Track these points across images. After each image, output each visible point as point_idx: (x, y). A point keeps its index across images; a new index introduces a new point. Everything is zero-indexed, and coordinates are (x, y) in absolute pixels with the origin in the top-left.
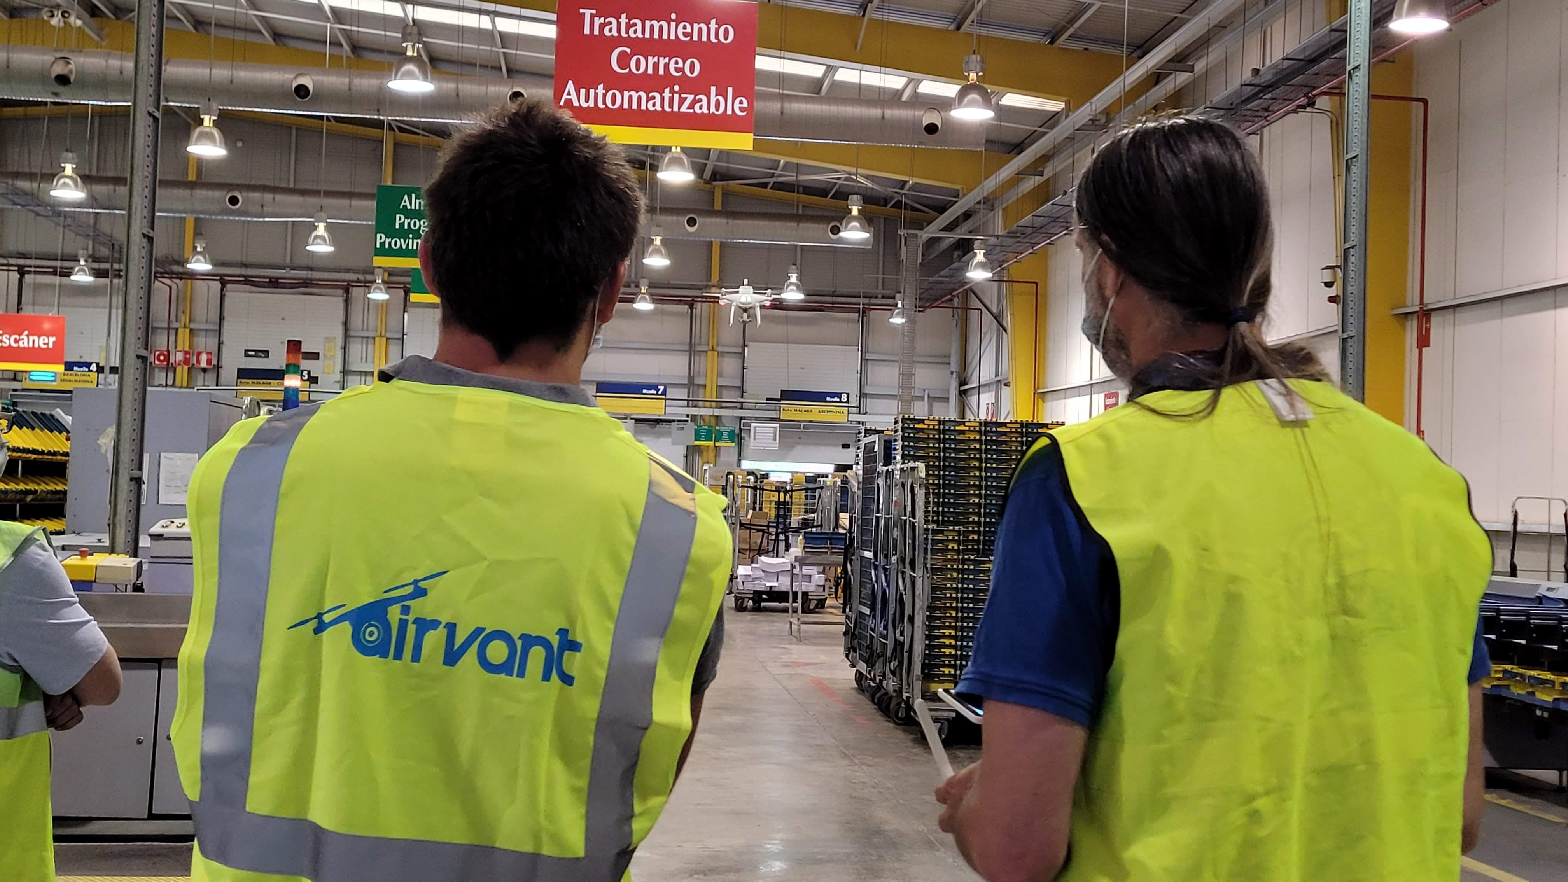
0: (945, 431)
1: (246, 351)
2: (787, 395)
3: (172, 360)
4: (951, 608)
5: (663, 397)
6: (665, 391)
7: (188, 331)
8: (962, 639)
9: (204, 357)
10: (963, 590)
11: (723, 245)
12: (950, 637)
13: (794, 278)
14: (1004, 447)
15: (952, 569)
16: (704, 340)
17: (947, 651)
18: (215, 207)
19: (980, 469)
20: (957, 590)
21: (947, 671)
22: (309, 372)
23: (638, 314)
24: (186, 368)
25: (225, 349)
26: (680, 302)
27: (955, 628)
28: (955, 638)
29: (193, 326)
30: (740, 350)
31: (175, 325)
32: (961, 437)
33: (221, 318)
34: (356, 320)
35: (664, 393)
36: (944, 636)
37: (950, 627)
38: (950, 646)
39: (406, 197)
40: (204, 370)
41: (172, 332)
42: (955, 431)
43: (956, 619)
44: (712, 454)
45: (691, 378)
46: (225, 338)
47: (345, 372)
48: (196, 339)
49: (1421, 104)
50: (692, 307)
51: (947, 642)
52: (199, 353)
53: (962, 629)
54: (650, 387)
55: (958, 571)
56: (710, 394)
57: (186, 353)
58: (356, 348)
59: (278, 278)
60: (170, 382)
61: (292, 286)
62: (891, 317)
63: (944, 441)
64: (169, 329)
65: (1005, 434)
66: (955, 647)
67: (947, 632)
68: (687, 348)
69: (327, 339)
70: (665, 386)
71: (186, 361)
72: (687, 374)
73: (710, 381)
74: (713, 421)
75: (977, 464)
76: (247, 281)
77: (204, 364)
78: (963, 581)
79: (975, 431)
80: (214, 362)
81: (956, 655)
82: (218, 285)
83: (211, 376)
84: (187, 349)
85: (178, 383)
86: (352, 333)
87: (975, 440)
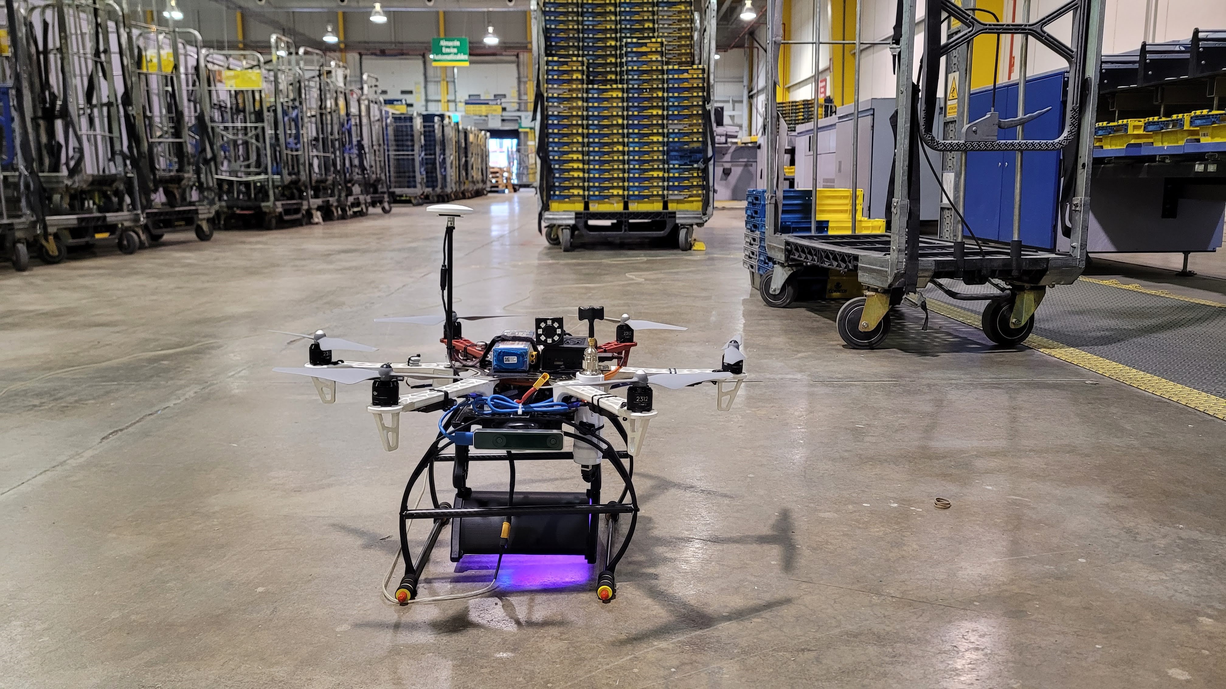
8: (589, 162)
17: (576, 174)
20: (582, 117)
21: (576, 192)
22: (408, 101)
27: (582, 153)
33: (360, 74)
34: (430, 73)
36: (572, 161)
43: (583, 144)
47: (427, 101)
51: (575, 166)
53: (589, 153)
55: (582, 99)
58: (431, 87)
67: (575, 157)
69: (416, 83)
78: (587, 109)
86: (429, 79)
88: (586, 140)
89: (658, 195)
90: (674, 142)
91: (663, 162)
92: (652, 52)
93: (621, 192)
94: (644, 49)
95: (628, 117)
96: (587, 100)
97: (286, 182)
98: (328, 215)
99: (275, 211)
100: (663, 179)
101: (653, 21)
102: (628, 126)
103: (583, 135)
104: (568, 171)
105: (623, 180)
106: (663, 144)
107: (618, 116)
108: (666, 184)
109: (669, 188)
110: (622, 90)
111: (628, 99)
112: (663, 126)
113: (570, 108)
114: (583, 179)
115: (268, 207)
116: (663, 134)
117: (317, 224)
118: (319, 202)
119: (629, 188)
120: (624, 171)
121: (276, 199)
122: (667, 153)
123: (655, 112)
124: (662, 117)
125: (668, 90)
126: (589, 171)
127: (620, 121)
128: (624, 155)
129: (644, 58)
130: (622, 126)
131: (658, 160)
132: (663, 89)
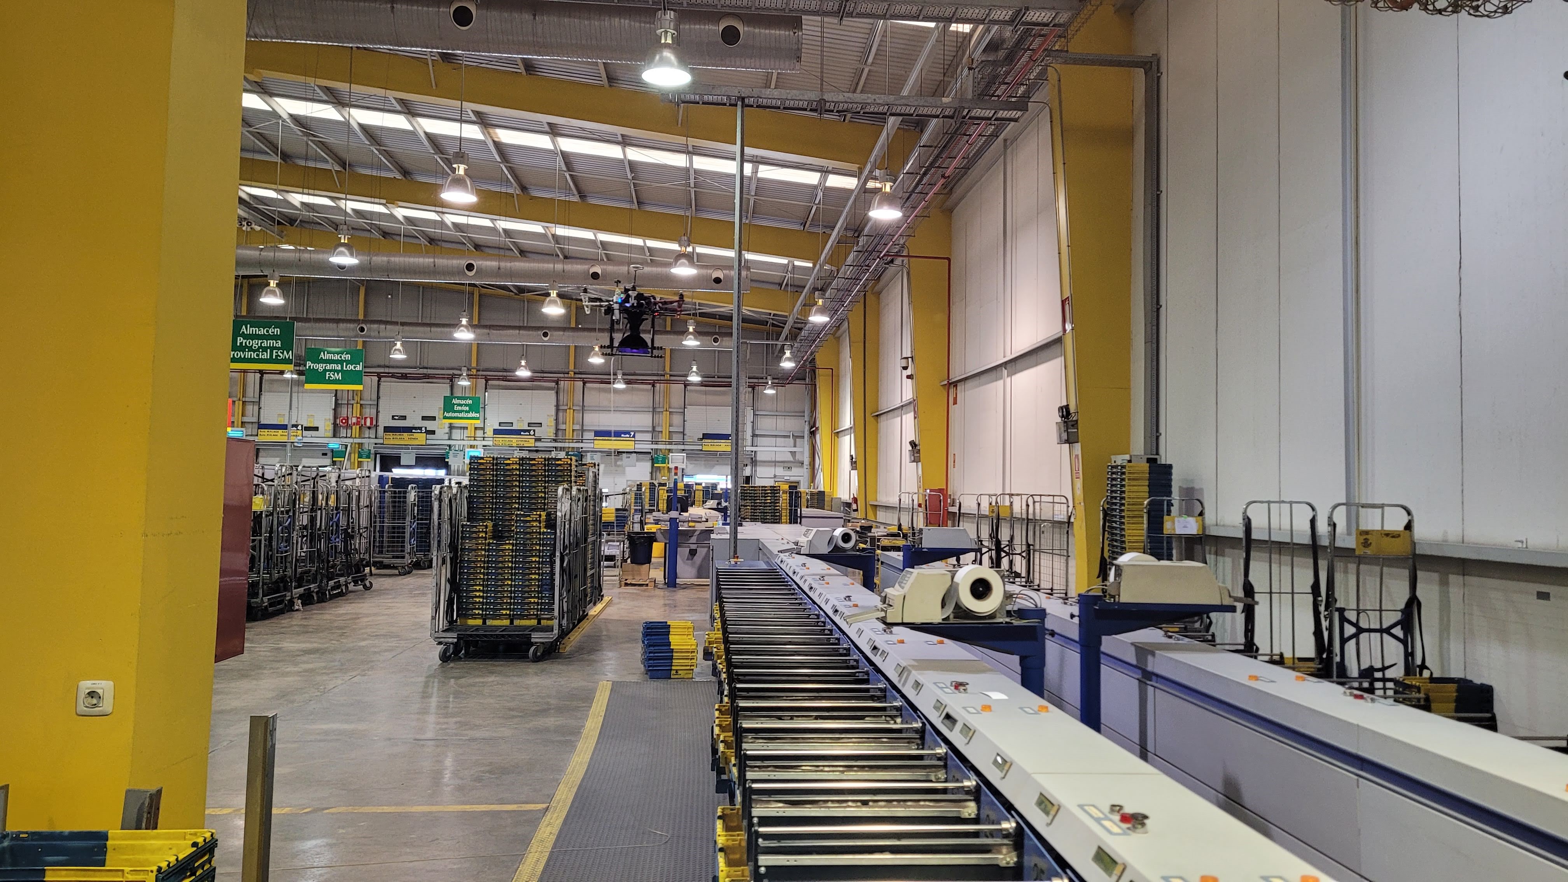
0: (497, 464)
1: (393, 416)
2: (706, 436)
3: (350, 423)
4: (480, 573)
5: (633, 439)
6: (634, 435)
7: (359, 405)
8: (487, 592)
9: (368, 420)
10: (488, 562)
11: (671, 350)
12: (479, 591)
13: (695, 368)
14: (534, 473)
15: (481, 549)
16: (661, 406)
17: (477, 600)
18: (352, 334)
19: (519, 487)
20: (484, 562)
21: (477, 612)
22: (426, 428)
23: (616, 391)
24: (358, 427)
25: (380, 415)
26: (646, 384)
27: (483, 585)
28: (483, 591)
29: (362, 402)
30: (682, 411)
31: (352, 402)
32: (508, 467)
33: (378, 398)
35: (634, 436)
36: (476, 591)
37: (480, 585)
38: (479, 597)
39: (244, 327)
40: (369, 428)
41: (350, 406)
42: (504, 463)
43: (484, 580)
44: (666, 471)
45: (654, 427)
46: (380, 409)
47: (451, 428)
48: (364, 410)
49: (947, 261)
50: (653, 386)
51: (478, 594)
52: (366, 418)
53: (487, 586)
54: (626, 433)
56: (664, 437)
57: (358, 418)
59: (406, 374)
60: (349, 435)
61: (414, 378)
62: (765, 390)
63: (497, 470)
64: (348, 404)
65: (534, 465)
66: (483, 597)
67: (478, 588)
68: (651, 410)
70: (635, 432)
71: (358, 423)
72: (651, 425)
73: (664, 429)
74: (667, 451)
75: (518, 484)
76: (393, 376)
77: (368, 424)
79: (516, 463)
80: (374, 423)
81: (483, 602)
82: (376, 379)
83: (373, 431)
84: (358, 416)
85: (353, 436)
87: (516, 469)
88: (486, 577)
89: (534, 615)
90: (546, 579)
91: (538, 592)
92: (533, 521)
93: (508, 612)
94: (528, 519)
95: (516, 562)
96: (489, 551)
97: (274, 580)
98: (307, 600)
99: (261, 606)
100: (538, 604)
101: (544, 492)
102: (515, 568)
103: (484, 574)
104: (473, 597)
105: (510, 604)
106: (538, 580)
107: (509, 561)
108: (539, 607)
109: (541, 610)
110: (513, 544)
111: (516, 550)
112: (539, 569)
113: (476, 556)
114: (483, 603)
115: (256, 603)
116: (539, 574)
117: (297, 610)
118: (301, 590)
119: (514, 610)
120: (511, 598)
121: (263, 596)
122: (542, 585)
123: (534, 559)
124: (539, 562)
125: (544, 545)
126: (487, 598)
127: (510, 565)
128: (511, 587)
129: (528, 524)
130: (511, 568)
131: (534, 591)
132: (540, 545)
